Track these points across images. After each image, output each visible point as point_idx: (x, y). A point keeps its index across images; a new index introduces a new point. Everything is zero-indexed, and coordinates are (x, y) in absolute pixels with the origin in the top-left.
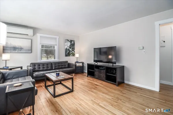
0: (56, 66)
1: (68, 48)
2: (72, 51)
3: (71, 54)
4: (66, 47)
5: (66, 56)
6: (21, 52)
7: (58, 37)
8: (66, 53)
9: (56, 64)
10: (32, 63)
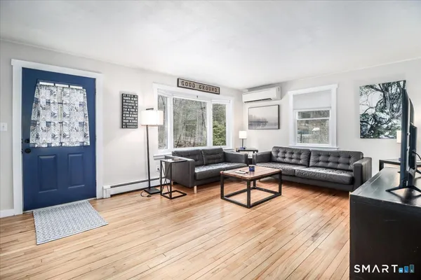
0: (318, 161)
1: (371, 111)
2: (390, 121)
3: (387, 129)
4: (362, 110)
5: (363, 136)
6: (266, 127)
7: (333, 87)
8: (361, 128)
9: (320, 155)
10: (275, 147)
